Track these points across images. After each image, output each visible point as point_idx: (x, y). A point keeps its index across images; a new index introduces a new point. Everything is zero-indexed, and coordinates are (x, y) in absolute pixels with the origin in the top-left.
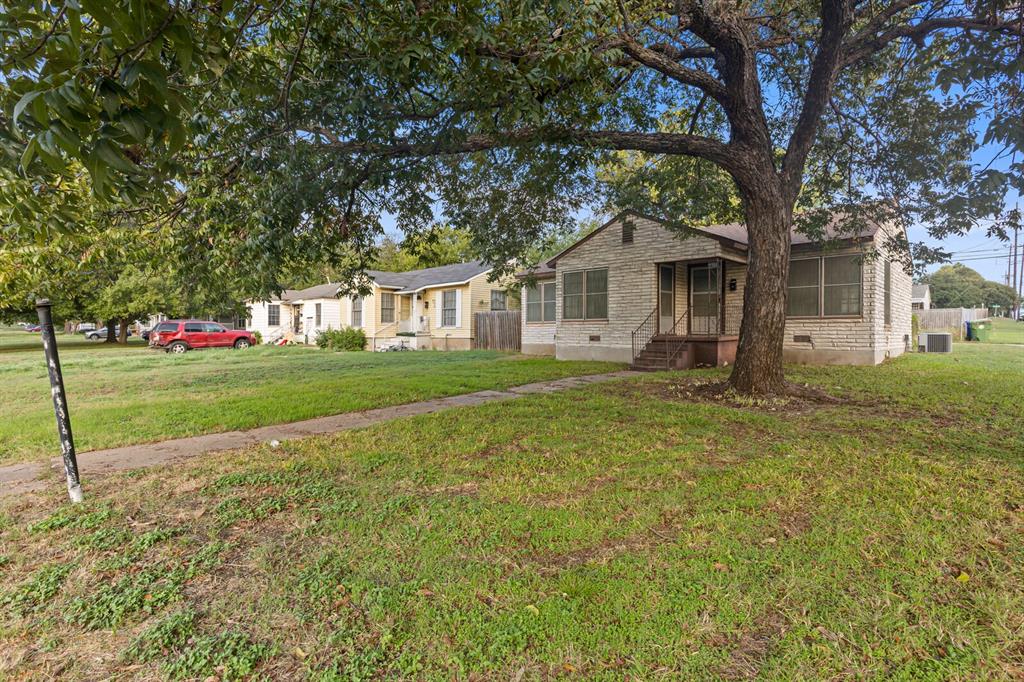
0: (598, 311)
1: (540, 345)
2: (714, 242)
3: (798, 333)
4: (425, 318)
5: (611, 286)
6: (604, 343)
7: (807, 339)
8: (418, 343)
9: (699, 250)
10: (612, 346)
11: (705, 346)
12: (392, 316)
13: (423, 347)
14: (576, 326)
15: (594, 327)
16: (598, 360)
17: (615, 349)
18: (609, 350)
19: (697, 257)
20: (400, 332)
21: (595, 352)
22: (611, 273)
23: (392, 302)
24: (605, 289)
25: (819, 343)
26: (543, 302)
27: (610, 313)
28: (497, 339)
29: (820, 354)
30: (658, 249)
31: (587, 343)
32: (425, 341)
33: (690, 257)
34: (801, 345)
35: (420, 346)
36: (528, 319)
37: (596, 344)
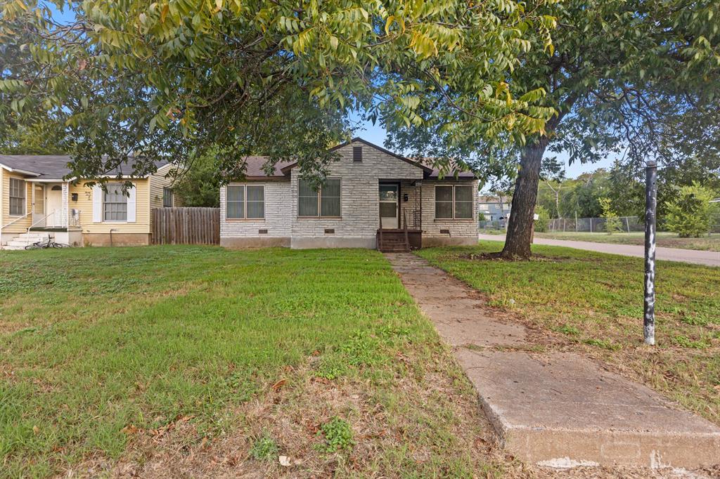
0: (333, 210)
1: (242, 239)
2: (420, 169)
3: (443, 228)
4: (77, 211)
5: (343, 193)
6: (338, 235)
7: (447, 232)
8: (70, 239)
9: (410, 173)
10: (345, 237)
11: (414, 235)
12: (21, 207)
13: (75, 244)
14: (312, 221)
15: (330, 223)
16: (333, 247)
17: (346, 239)
18: (342, 240)
19: (408, 178)
20: (33, 225)
21: (330, 241)
22: (343, 182)
23: (22, 191)
24: (339, 194)
25: (452, 233)
26: (245, 201)
27: (343, 212)
28: (185, 234)
29: (454, 240)
30: (382, 170)
31: (323, 235)
32: (77, 237)
33: (404, 178)
34: (444, 235)
35: (72, 242)
36: (228, 216)
37: (330, 236)
